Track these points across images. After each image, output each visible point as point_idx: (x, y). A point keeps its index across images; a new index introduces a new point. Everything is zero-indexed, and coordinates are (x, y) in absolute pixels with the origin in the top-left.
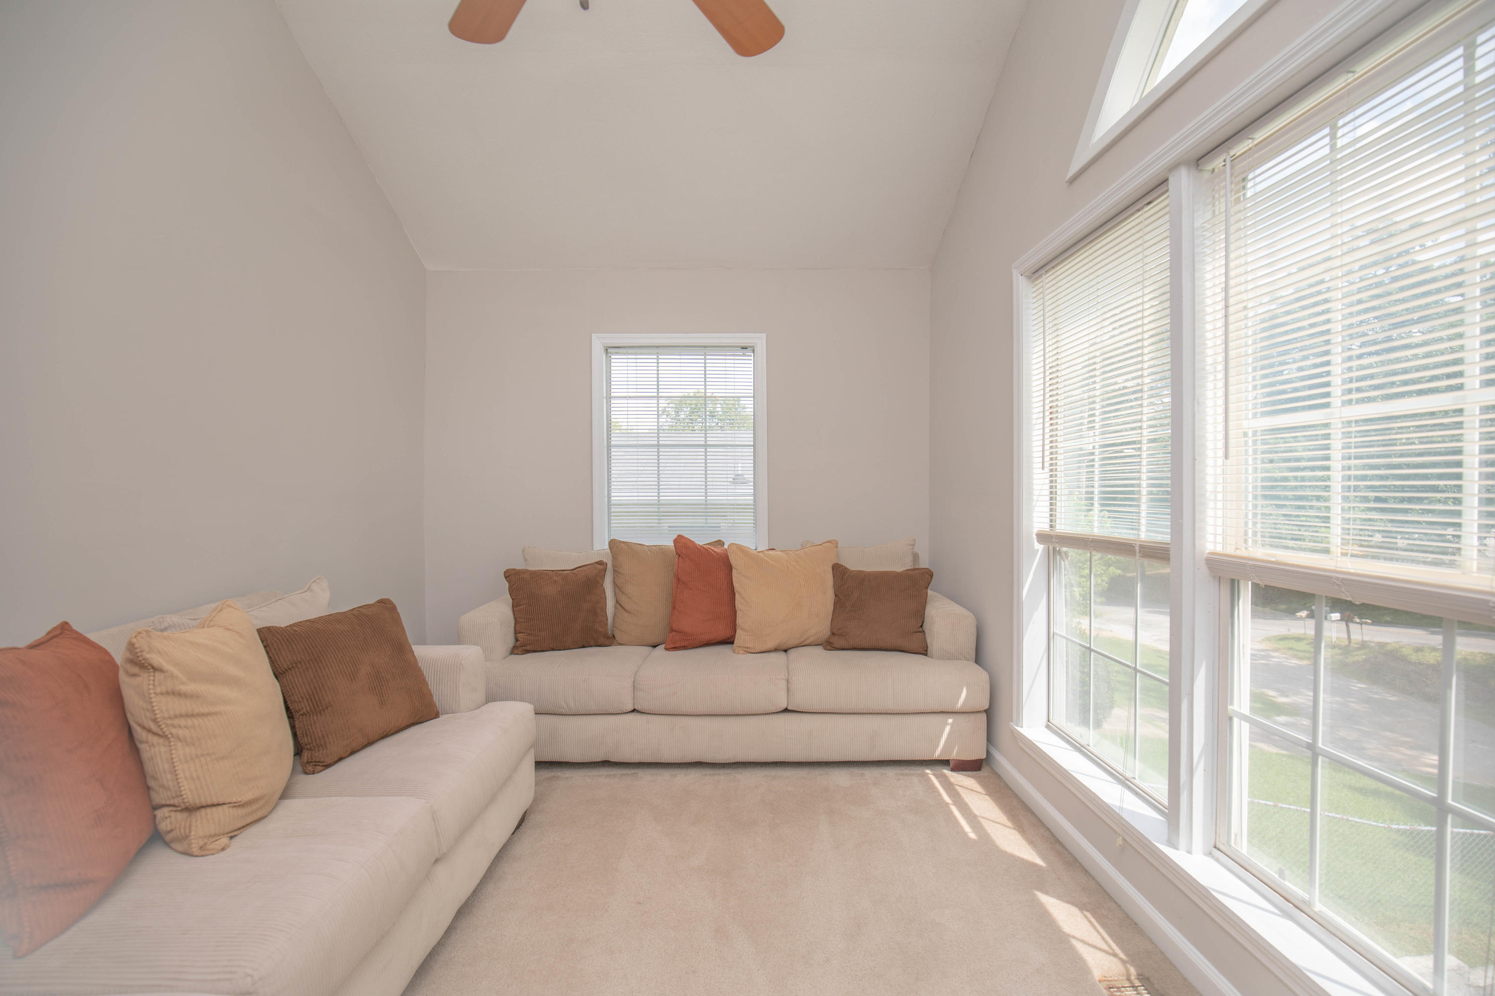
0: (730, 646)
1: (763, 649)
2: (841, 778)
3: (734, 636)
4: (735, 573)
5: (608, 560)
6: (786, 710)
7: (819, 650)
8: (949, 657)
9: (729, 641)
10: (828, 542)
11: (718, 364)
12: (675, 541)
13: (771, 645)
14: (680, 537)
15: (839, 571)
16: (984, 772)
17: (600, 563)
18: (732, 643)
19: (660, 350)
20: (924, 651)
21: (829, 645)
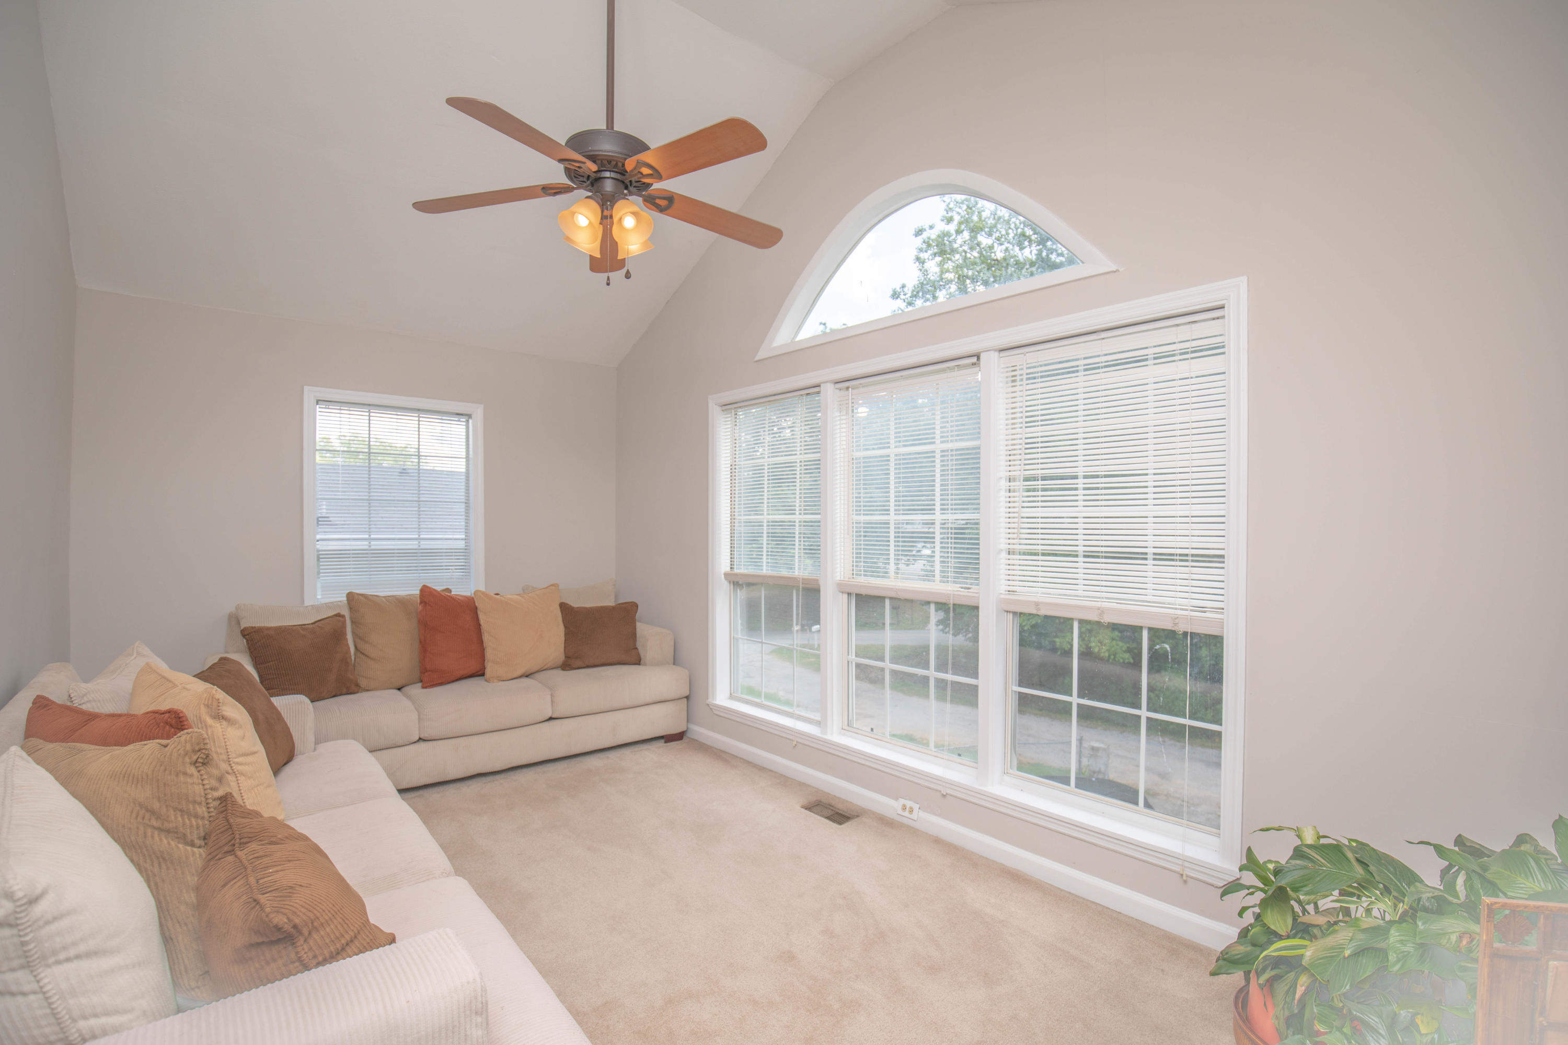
0: (481, 677)
1: (515, 676)
2: (593, 762)
3: (484, 668)
4: (481, 616)
5: (346, 612)
6: (551, 719)
7: (560, 672)
8: (659, 664)
9: (480, 673)
10: (552, 585)
11: (432, 427)
12: (422, 591)
13: (519, 673)
14: (424, 586)
15: (565, 608)
16: (685, 739)
17: (338, 615)
18: (483, 675)
19: (371, 407)
20: (638, 661)
21: (567, 665)
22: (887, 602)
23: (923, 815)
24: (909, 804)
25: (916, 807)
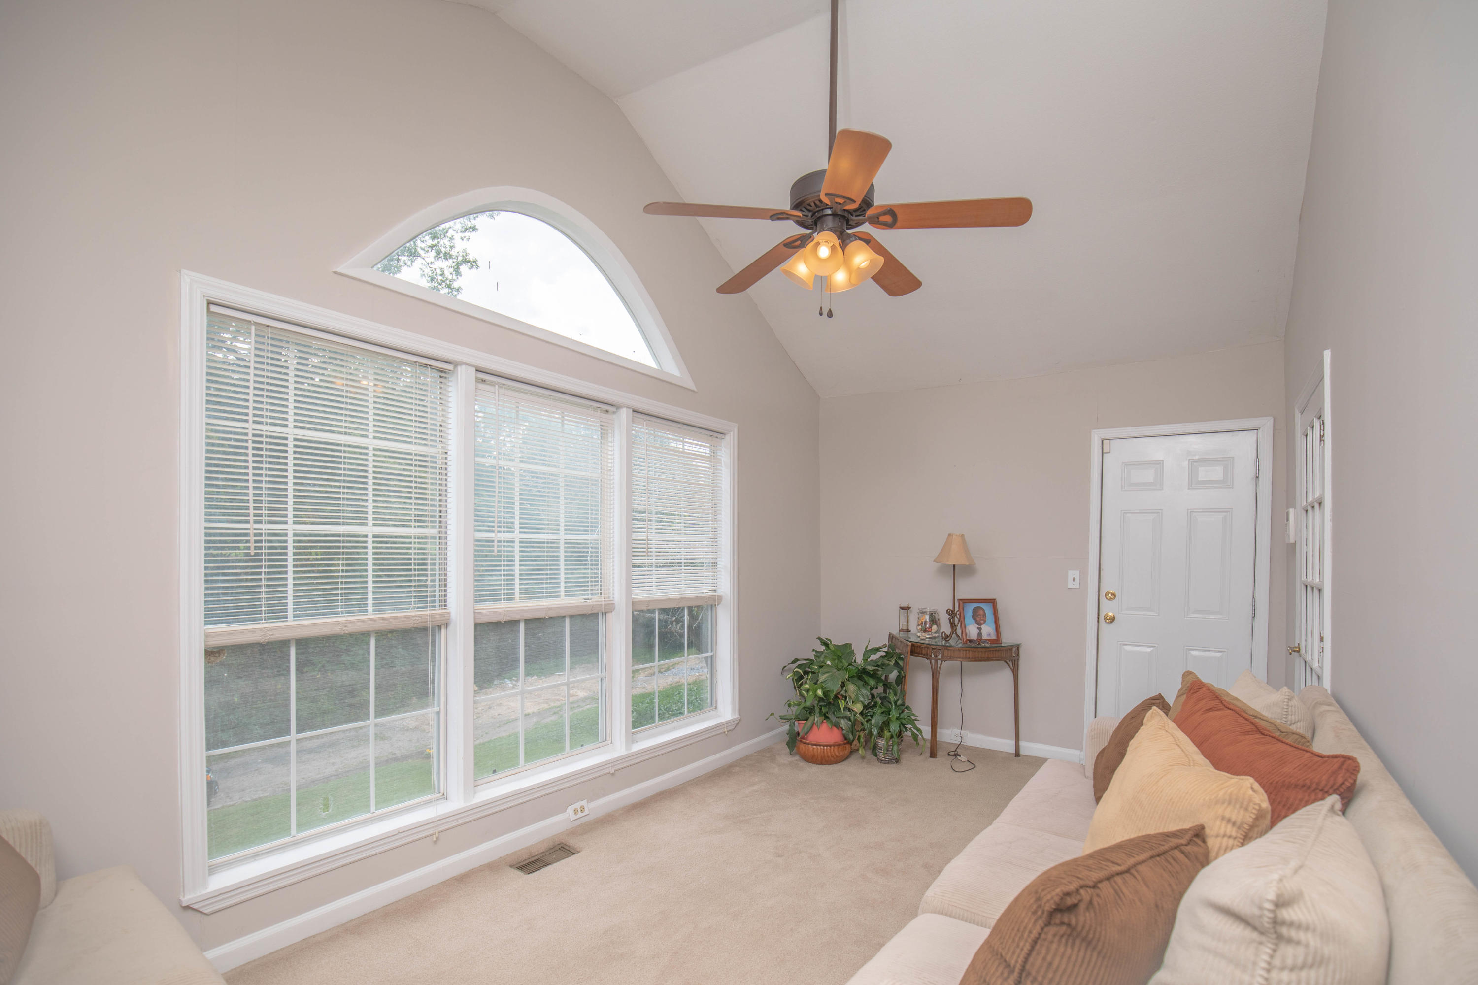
22: (522, 626)
23: (593, 805)
24: (578, 805)
25: (584, 803)
